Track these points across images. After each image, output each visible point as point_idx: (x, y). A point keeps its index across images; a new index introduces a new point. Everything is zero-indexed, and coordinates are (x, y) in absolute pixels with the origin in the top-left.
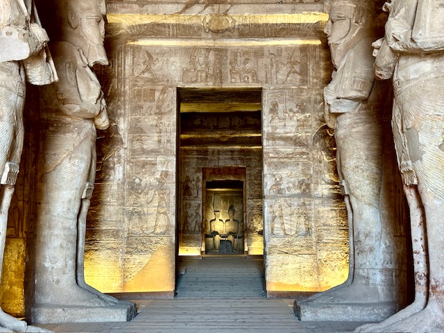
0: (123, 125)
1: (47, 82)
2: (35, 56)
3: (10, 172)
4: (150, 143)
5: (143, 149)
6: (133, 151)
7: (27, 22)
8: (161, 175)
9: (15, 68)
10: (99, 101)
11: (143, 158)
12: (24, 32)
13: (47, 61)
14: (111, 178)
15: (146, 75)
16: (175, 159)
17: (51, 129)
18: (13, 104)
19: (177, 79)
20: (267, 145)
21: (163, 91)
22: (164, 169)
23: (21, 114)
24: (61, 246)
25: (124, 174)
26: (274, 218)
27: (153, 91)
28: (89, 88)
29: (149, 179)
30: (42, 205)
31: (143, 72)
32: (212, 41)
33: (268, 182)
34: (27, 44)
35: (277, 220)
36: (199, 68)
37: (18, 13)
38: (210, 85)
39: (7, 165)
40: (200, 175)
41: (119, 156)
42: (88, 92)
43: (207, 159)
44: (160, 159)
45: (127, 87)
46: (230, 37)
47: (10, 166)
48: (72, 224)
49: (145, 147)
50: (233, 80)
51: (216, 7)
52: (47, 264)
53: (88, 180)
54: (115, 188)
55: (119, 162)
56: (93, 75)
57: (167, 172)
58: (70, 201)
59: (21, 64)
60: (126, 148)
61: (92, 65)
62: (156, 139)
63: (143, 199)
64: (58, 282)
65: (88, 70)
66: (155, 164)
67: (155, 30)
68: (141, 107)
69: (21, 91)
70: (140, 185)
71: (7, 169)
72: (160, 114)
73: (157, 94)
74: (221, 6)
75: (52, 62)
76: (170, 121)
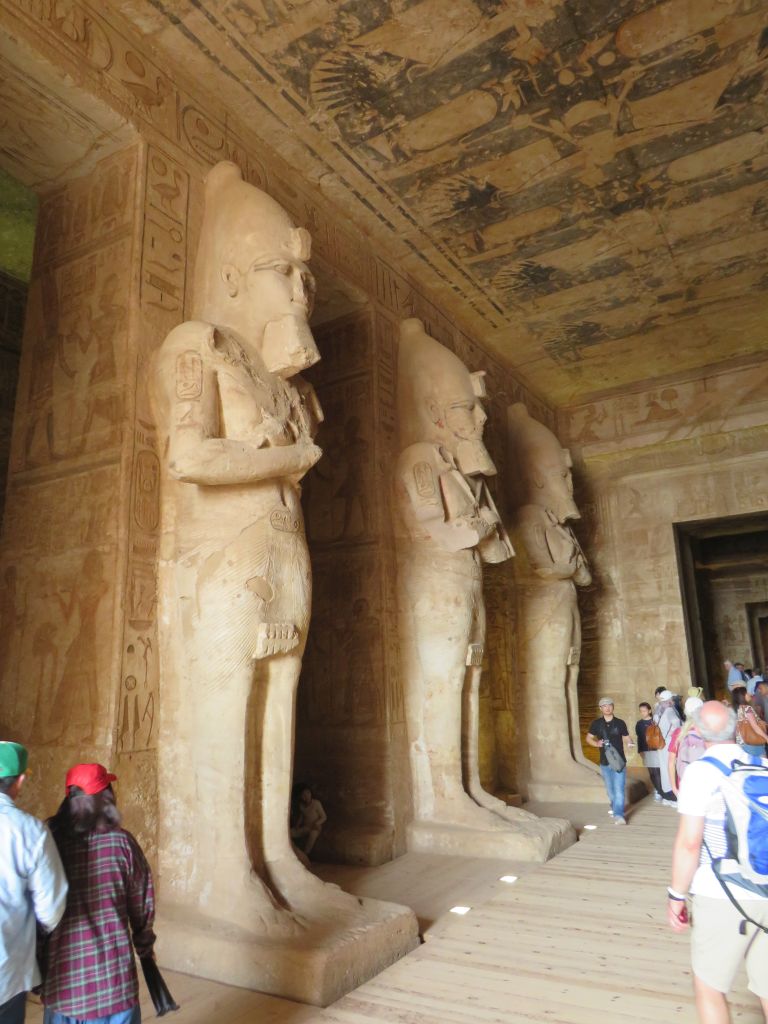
0: (615, 574)
1: (504, 559)
2: (487, 540)
3: (474, 653)
4: (649, 592)
5: (641, 600)
6: (630, 602)
7: (476, 509)
8: (667, 628)
9: (469, 554)
10: (574, 559)
11: (643, 610)
12: (473, 520)
13: (501, 538)
14: (610, 635)
15: (635, 515)
16: (680, 607)
17: (528, 594)
18: (469, 588)
19: (672, 515)
21: (657, 530)
22: (670, 620)
23: (480, 594)
24: (551, 717)
25: (623, 630)
27: (644, 533)
28: (561, 547)
29: (654, 634)
30: (529, 675)
31: (631, 512)
32: (708, 465)
34: (476, 532)
36: (697, 498)
37: (465, 504)
38: (714, 514)
39: (470, 648)
40: (743, 613)
41: (616, 609)
42: (561, 551)
43: (749, 592)
44: (662, 609)
45: (615, 531)
46: (731, 456)
47: (473, 648)
48: (561, 693)
49: (643, 596)
50: (743, 506)
51: (706, 425)
52: (540, 737)
53: (572, 643)
54: (614, 645)
55: (616, 616)
56: (566, 533)
57: (674, 622)
58: (554, 669)
59: (474, 549)
60: (621, 600)
61: (563, 521)
62: (655, 585)
63: (648, 658)
64: (553, 756)
65: (559, 528)
66: (657, 616)
67: (640, 464)
68: (632, 552)
69: (476, 574)
70: (643, 640)
71: (471, 651)
72: (656, 556)
73: (650, 535)
74: (713, 424)
75: (507, 539)
76: (670, 563)
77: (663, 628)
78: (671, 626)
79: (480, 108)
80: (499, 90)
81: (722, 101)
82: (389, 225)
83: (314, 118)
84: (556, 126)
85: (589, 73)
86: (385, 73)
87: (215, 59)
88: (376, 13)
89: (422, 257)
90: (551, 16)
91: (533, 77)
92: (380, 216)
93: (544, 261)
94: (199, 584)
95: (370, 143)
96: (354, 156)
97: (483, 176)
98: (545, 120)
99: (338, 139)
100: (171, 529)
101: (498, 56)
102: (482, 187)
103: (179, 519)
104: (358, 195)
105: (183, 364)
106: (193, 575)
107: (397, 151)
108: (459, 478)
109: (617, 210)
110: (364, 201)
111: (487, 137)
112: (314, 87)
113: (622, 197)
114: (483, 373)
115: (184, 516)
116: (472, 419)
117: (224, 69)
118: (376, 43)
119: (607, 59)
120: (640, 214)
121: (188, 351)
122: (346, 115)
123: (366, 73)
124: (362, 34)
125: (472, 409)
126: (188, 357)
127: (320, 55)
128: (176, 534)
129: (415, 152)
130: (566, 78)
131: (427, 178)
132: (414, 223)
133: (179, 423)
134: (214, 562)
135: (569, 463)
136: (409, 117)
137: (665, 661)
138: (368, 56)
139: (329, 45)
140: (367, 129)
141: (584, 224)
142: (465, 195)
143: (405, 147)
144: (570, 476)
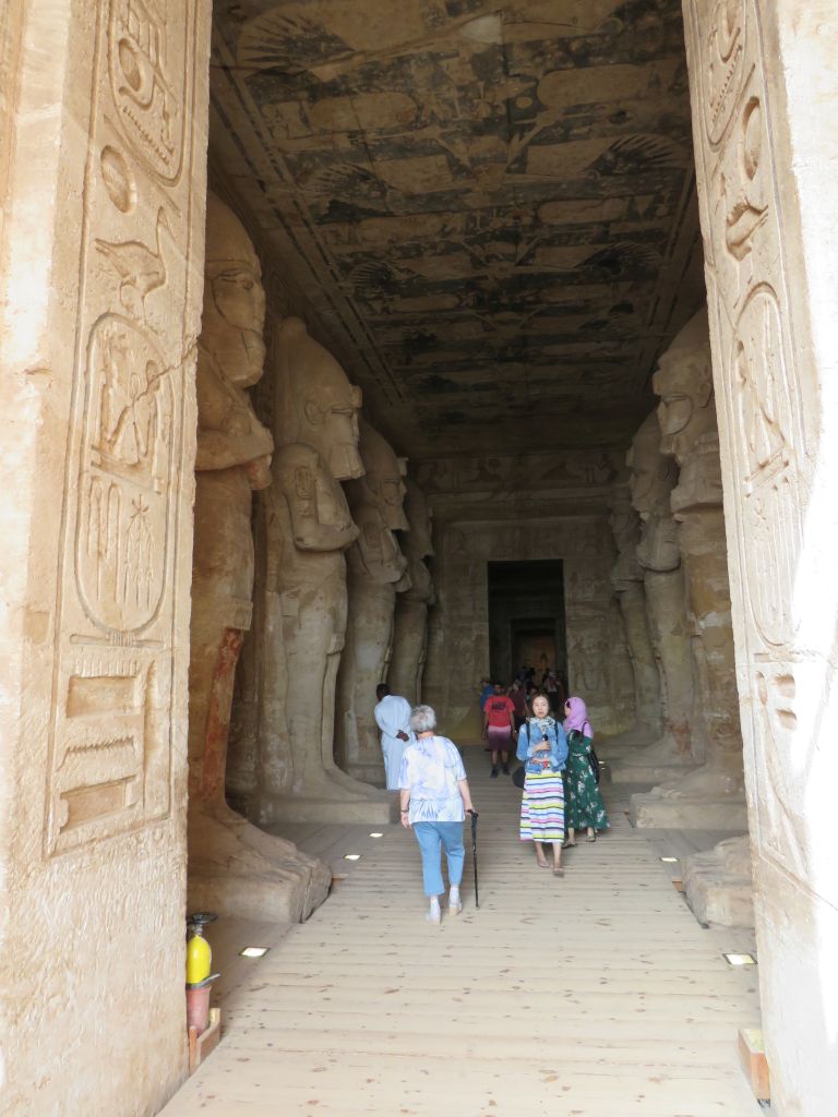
4: (466, 611)
5: (460, 617)
6: (451, 618)
11: (460, 624)
15: (461, 552)
16: (487, 624)
19: (487, 555)
20: (569, 610)
21: (476, 565)
22: (479, 633)
25: (443, 639)
26: (576, 675)
27: (467, 567)
29: (466, 643)
31: (458, 549)
32: (517, 521)
33: (571, 643)
35: (580, 676)
36: (506, 544)
38: (517, 558)
40: (509, 626)
41: (440, 622)
43: (515, 610)
44: (474, 624)
46: (533, 516)
49: (462, 614)
50: (539, 554)
51: (519, 492)
55: (440, 628)
60: (445, 617)
62: (471, 607)
63: (461, 660)
66: (470, 629)
67: (468, 514)
68: (457, 581)
70: (458, 647)
72: (474, 584)
73: (471, 569)
74: (524, 492)
76: (483, 590)
77: (474, 638)
78: (479, 638)
79: (449, 301)
80: (464, 297)
81: (584, 327)
82: (354, 341)
83: (342, 284)
84: (488, 318)
85: (518, 301)
86: (403, 277)
87: (299, 248)
88: (413, 253)
89: (366, 361)
90: (509, 276)
91: (486, 296)
92: (351, 336)
93: (444, 376)
94: (301, 609)
95: (370, 302)
96: (355, 306)
97: (431, 330)
98: (483, 314)
99: (350, 296)
100: (274, 572)
101: (471, 285)
102: (428, 335)
103: (281, 566)
104: (343, 323)
105: (300, 475)
106: (295, 605)
107: (385, 310)
108: (390, 534)
109: (503, 360)
110: (346, 327)
111: (444, 314)
112: (353, 272)
113: (510, 354)
114: (407, 459)
115: (285, 564)
116: (399, 491)
117: (302, 253)
118: (403, 264)
119: (530, 299)
120: (515, 364)
121: (304, 467)
122: (364, 288)
123: (390, 273)
124: (399, 259)
125: (398, 484)
126: (303, 470)
127: (365, 262)
128: (279, 576)
129: (395, 311)
130: (505, 300)
131: (395, 324)
132: (371, 342)
133: (302, 513)
134: (311, 597)
135: (431, 514)
136: (403, 296)
137: (472, 663)
138: (396, 268)
139: (375, 258)
140: (373, 296)
141: (481, 363)
142: (415, 337)
143: (391, 308)
144: (431, 524)
